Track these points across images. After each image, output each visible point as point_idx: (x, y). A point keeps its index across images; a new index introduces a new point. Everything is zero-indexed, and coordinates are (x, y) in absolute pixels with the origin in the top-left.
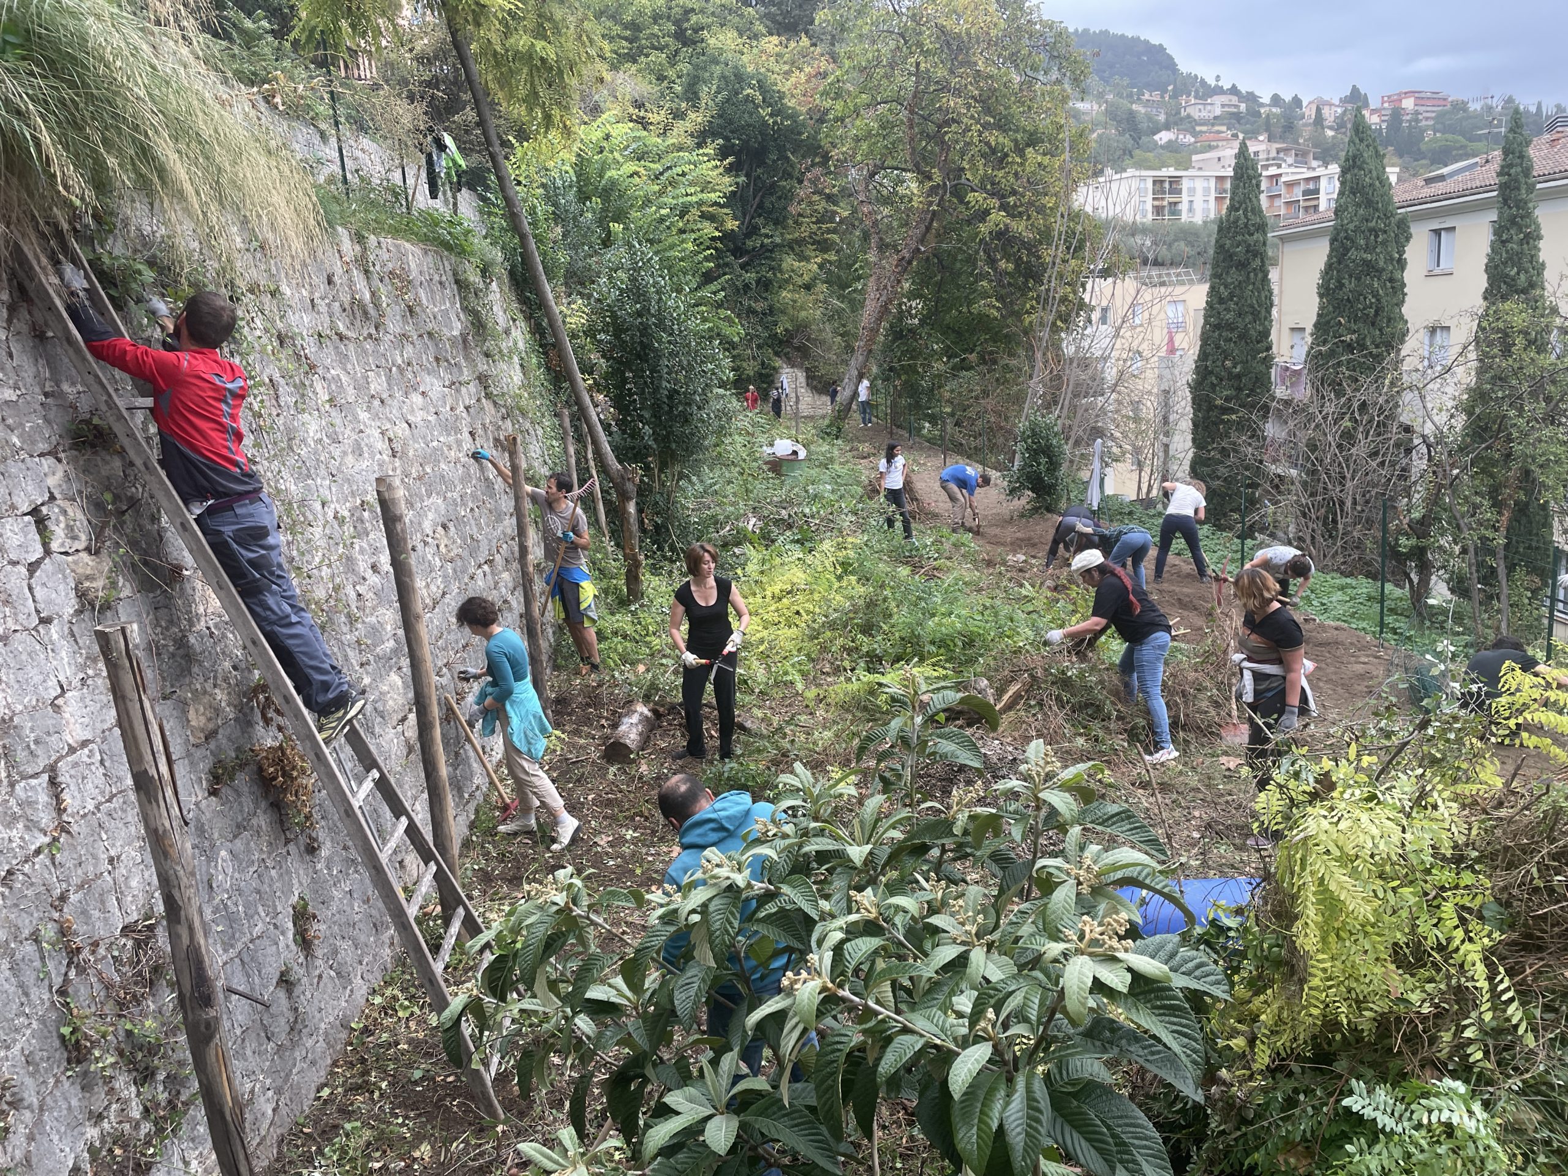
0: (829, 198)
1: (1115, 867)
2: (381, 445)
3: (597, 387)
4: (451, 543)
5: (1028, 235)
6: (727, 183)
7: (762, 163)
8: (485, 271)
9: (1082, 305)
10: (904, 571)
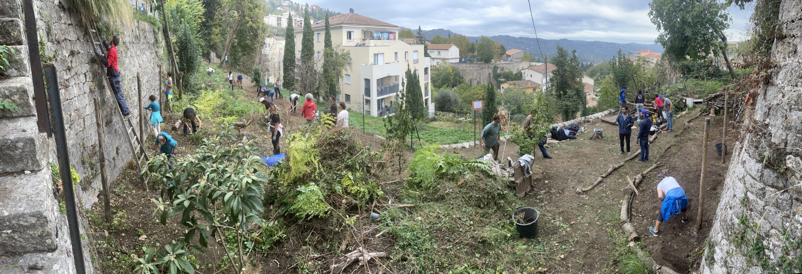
0: (221, 15)
1: (254, 160)
2: (138, 65)
3: (177, 55)
4: (148, 85)
5: (256, 27)
6: (203, 10)
7: (210, 6)
8: (159, 29)
9: (265, 43)
10: (231, 97)
